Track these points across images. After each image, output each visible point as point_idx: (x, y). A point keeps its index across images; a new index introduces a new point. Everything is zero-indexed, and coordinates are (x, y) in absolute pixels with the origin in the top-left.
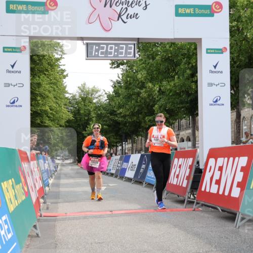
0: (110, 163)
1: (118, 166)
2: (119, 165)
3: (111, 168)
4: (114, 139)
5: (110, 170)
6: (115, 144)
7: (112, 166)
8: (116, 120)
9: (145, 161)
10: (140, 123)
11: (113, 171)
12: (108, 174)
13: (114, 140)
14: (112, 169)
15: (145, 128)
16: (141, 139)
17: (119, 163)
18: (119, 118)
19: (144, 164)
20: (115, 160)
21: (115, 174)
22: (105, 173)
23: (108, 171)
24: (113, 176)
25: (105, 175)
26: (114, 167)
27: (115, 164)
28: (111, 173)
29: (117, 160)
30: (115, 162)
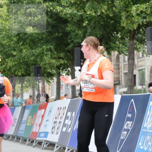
0: (46, 118)
1: (64, 125)
2: (68, 122)
3: (49, 130)
4: (52, 58)
5: (46, 134)
6: (54, 71)
7: (50, 125)
8: (57, 14)
9: (132, 112)
10: (117, 19)
11: (54, 138)
12: (40, 143)
13: (54, 61)
15: (130, 31)
16: (118, 58)
17: (67, 118)
18: (64, 7)
19: (129, 119)
20: (58, 109)
21: (57, 144)
22: (32, 142)
23: (40, 136)
24: (53, 149)
25: (33, 147)
26: (55, 126)
27: (58, 120)
28: (47, 141)
29: (62, 108)
30: (59, 115)
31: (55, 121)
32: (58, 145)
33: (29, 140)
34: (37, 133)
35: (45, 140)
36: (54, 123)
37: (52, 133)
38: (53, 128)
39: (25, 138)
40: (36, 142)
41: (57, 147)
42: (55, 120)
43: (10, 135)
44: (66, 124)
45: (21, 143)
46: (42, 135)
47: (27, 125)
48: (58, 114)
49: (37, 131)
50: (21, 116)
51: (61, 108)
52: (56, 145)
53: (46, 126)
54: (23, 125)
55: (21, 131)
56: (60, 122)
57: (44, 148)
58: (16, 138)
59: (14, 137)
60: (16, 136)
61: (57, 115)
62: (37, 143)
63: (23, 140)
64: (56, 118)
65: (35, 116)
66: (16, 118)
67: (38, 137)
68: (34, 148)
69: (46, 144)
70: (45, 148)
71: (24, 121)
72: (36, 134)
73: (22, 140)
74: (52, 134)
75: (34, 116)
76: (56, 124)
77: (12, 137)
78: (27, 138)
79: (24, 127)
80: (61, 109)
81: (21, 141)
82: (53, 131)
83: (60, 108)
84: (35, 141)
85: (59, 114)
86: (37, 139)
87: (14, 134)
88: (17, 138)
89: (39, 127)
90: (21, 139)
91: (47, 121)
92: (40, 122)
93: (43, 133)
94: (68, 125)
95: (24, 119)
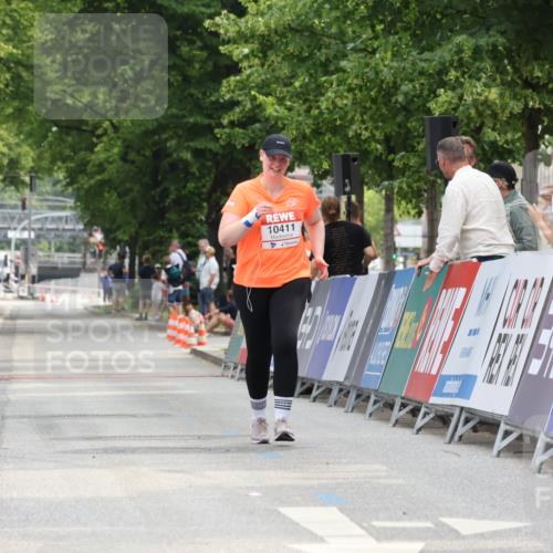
1: (536, 350)
3: (477, 365)
5: (467, 382)
11: (494, 399)
12: (443, 419)
14: (480, 371)
20: (516, 286)
21: (507, 424)
22: (415, 412)
23: (445, 391)
24: (490, 444)
25: (415, 431)
26: (502, 352)
27: (514, 332)
28: (470, 411)
29: (530, 285)
30: (518, 311)
31: (500, 335)
32: (508, 428)
33: (403, 406)
34: (433, 378)
35: (462, 409)
36: (499, 341)
37: (491, 379)
38: (492, 359)
39: (388, 395)
40: (426, 414)
41: (507, 433)
42: (500, 330)
43: (331, 383)
44: (544, 346)
45: (371, 414)
46: (452, 386)
47: (397, 345)
48: (516, 305)
49: (434, 372)
50: (375, 309)
51: (526, 282)
52: (503, 427)
53: (467, 353)
54: (380, 345)
55: (372, 368)
56: (520, 340)
57: (456, 438)
58: (353, 395)
59: (348, 392)
60: (355, 387)
61: (511, 311)
62: (431, 416)
63: (378, 405)
64: (505, 321)
65: (429, 312)
66: (355, 318)
67: (435, 395)
68: (419, 436)
69: (467, 421)
70: (461, 437)
71: (386, 330)
72: (431, 382)
73: (375, 402)
74: (489, 385)
75: (425, 314)
76: (504, 345)
77: (341, 390)
78: (396, 396)
79: (385, 353)
80: (525, 286)
81: (370, 408)
82: (494, 373)
83: (521, 285)
84: (423, 410)
85: (519, 306)
86: (433, 400)
87: (346, 378)
88: (358, 396)
89: (440, 356)
90: (373, 398)
91: (474, 332)
92: (446, 338)
93: (456, 377)
94: (549, 350)
95: (388, 321)
